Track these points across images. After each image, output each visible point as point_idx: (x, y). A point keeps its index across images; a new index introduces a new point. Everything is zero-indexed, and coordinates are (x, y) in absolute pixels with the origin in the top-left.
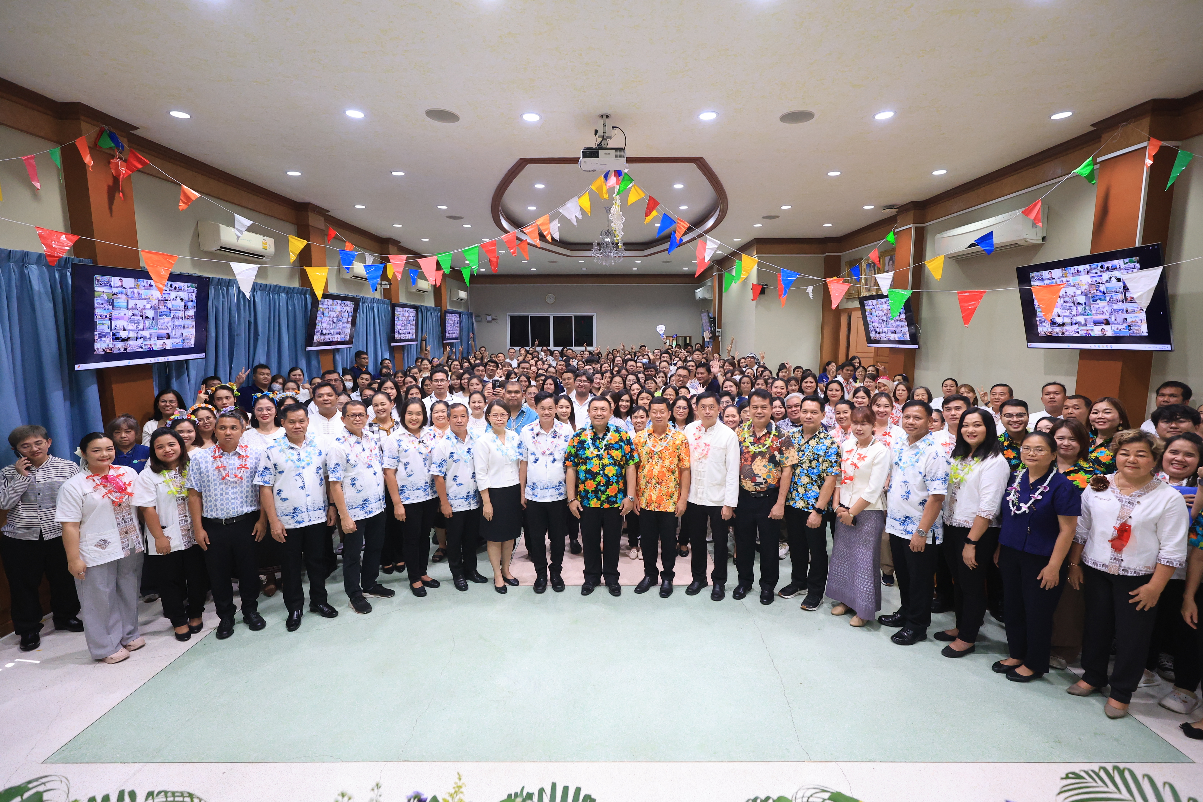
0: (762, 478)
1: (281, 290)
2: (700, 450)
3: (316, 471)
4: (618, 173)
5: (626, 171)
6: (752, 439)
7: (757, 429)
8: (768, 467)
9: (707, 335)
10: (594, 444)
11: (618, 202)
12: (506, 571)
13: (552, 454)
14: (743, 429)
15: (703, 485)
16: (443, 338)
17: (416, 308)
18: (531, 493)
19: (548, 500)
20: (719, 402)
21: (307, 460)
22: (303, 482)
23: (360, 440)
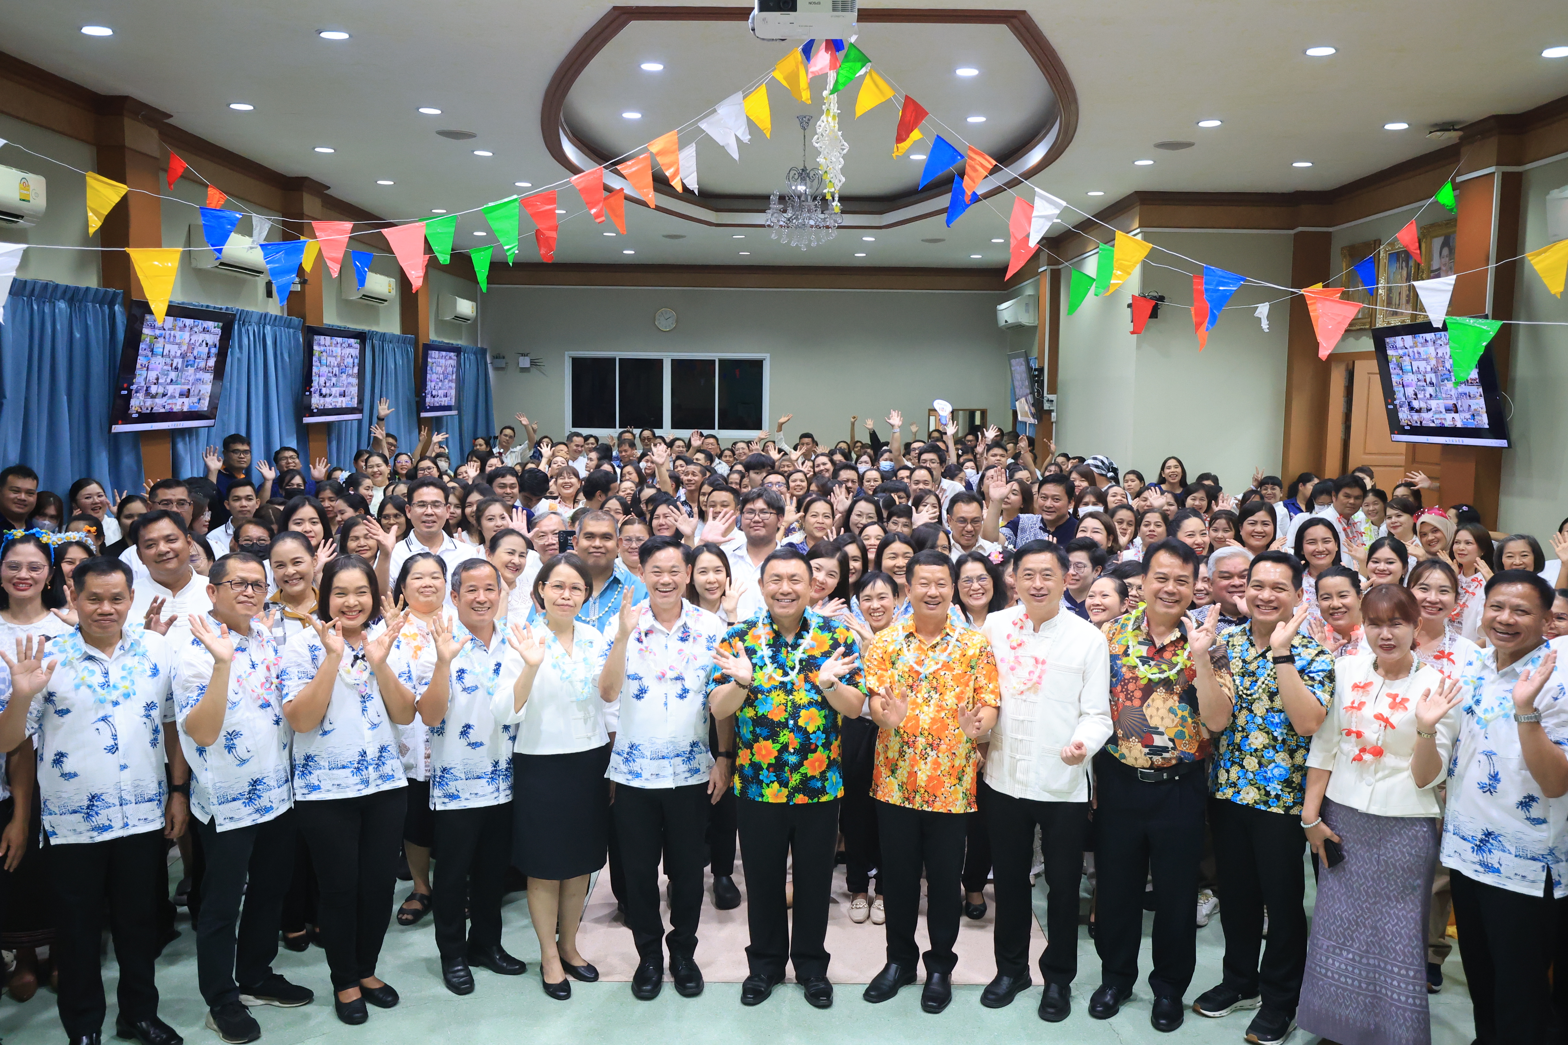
0: (1166, 737)
1: (59, 293)
2: (1023, 673)
3: (142, 712)
4: (836, 45)
5: (853, 39)
6: (1143, 651)
7: (1157, 630)
8: (1180, 713)
9: (1024, 408)
10: (774, 659)
11: (834, 109)
12: (568, 947)
13: (679, 678)
14: (1124, 626)
15: (1029, 753)
16: (421, 405)
17: (361, 337)
18: (624, 768)
19: (668, 783)
20: (1065, 564)
21: (124, 686)
22: (115, 737)
23: (244, 644)
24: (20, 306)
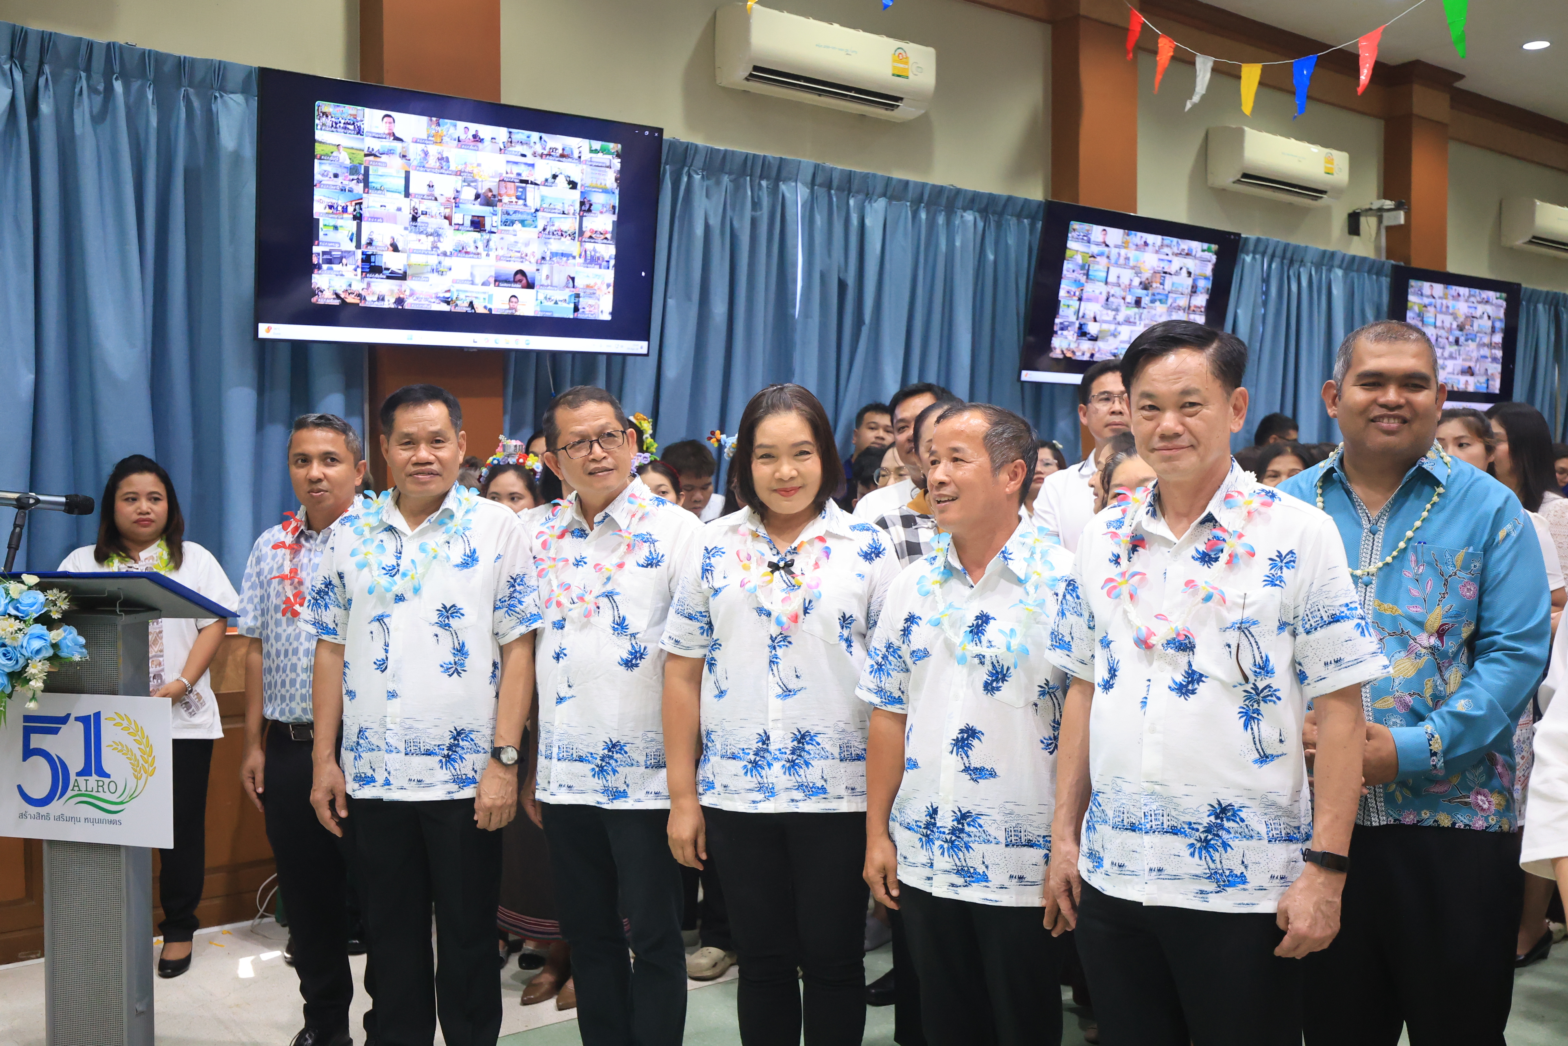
24: (904, 211)
